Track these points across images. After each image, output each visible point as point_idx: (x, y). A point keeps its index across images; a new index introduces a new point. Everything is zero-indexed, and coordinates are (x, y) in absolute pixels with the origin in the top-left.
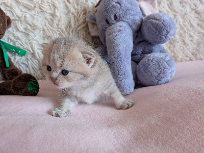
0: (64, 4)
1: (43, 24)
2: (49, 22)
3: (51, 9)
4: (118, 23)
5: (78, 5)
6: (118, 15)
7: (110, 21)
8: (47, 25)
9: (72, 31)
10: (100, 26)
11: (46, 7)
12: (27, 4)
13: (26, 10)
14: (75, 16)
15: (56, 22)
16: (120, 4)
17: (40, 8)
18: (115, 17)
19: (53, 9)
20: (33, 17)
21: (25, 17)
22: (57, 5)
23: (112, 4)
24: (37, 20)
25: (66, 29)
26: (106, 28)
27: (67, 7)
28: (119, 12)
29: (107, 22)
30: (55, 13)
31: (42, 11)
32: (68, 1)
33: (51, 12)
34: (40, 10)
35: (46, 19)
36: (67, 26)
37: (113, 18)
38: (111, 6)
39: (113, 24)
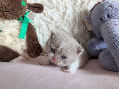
0: (72, 7)
1: (58, 18)
2: (61, 17)
5: (81, 7)
6: (110, 15)
7: (104, 19)
8: (60, 19)
9: (76, 24)
11: (61, 8)
12: (49, 5)
13: (48, 9)
14: (79, 15)
15: (66, 18)
18: (108, 16)
19: (65, 9)
20: (52, 13)
21: (47, 13)
22: (68, 7)
23: (105, 7)
24: (55, 15)
25: (72, 22)
26: (101, 24)
27: (74, 8)
30: (66, 11)
31: (58, 10)
32: (75, 5)
33: (64, 11)
34: (56, 9)
35: (60, 15)
36: (73, 21)
37: (106, 16)
38: (104, 8)
39: (107, 21)
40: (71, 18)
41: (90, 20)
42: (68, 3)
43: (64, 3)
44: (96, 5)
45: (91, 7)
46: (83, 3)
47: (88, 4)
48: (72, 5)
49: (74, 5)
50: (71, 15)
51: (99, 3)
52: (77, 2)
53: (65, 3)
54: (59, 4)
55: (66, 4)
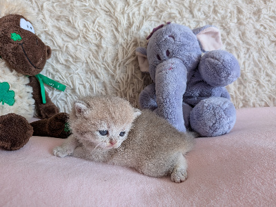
0: (112, 34)
1: (87, 55)
2: (93, 54)
3: (97, 39)
4: (170, 60)
5: (128, 34)
6: (170, 51)
7: (161, 57)
8: (91, 57)
9: (119, 66)
10: (150, 61)
11: (91, 36)
12: (69, 33)
13: (69, 40)
14: (123, 48)
15: (101, 54)
16: (174, 38)
17: (85, 38)
18: (168, 53)
19: (99, 39)
20: (75, 47)
21: (67, 47)
22: (104, 34)
23: (165, 37)
24: (80, 51)
25: (113, 62)
26: (157, 65)
27: (115, 37)
28: (172, 47)
29: (158, 57)
30: (101, 43)
31: (87, 41)
32: (117, 30)
33: (96, 42)
34: (84, 40)
35: (90, 50)
36: (114, 60)
37: (165, 53)
38: (164, 39)
39: (165, 60)
40: (109, 54)
42: (105, 27)
43: (97, 27)
44: (155, 30)
45: (145, 32)
46: (130, 25)
47: (139, 28)
48: (112, 31)
49: (114, 30)
50: (110, 48)
51: (162, 26)
52: (121, 24)
53: (99, 26)
54: (87, 29)
55: (100, 29)
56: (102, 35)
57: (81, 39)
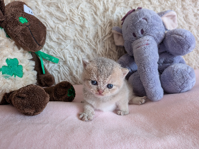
0: (92, 17)
1: (74, 34)
2: (78, 33)
3: (81, 21)
5: (104, 17)
8: (77, 35)
9: (99, 42)
11: (76, 19)
12: (59, 17)
13: (59, 22)
14: (102, 28)
15: (85, 33)
16: (146, 20)
17: (71, 20)
19: (82, 21)
20: (64, 28)
21: (58, 28)
24: (69, 31)
25: (94, 39)
26: (133, 41)
27: (95, 19)
29: (134, 35)
30: (84, 24)
31: (73, 23)
32: (96, 13)
34: (71, 22)
35: (76, 30)
36: (95, 37)
37: (140, 32)
39: (140, 37)
40: (91, 33)
41: (121, 32)
42: (86, 12)
43: (80, 11)
45: (117, 16)
46: (106, 10)
47: (112, 12)
48: (92, 14)
49: (94, 14)
50: (92, 28)
51: (134, 10)
52: (99, 9)
53: (82, 11)
54: (73, 13)
55: (83, 13)
56: (85, 17)
57: (69, 21)
